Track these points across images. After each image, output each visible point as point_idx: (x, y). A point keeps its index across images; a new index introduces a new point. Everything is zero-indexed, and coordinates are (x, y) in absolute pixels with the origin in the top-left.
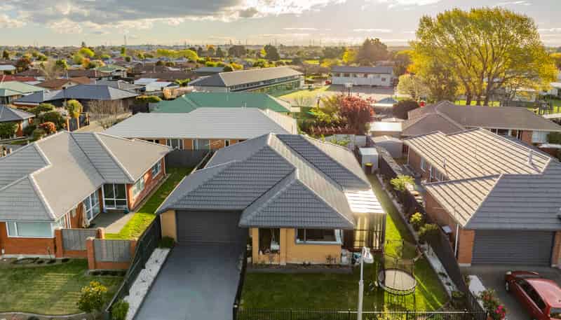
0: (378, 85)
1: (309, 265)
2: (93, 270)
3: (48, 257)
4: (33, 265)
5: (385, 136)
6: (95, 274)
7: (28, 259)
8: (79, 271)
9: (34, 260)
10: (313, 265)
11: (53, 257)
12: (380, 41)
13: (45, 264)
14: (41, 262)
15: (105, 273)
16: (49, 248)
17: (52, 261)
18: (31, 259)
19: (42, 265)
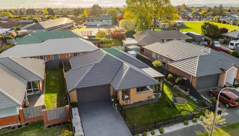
0: (107, 24)
1: (142, 101)
2: (47, 125)
3: (16, 124)
4: (9, 131)
5: (133, 46)
6: (49, 127)
7: (4, 128)
8: (39, 127)
9: (9, 128)
10: (143, 101)
11: (19, 124)
12: (99, 5)
13: (16, 129)
14: (13, 128)
15: (54, 125)
16: (16, 120)
17: (20, 126)
18: (6, 128)
19: (15, 129)
